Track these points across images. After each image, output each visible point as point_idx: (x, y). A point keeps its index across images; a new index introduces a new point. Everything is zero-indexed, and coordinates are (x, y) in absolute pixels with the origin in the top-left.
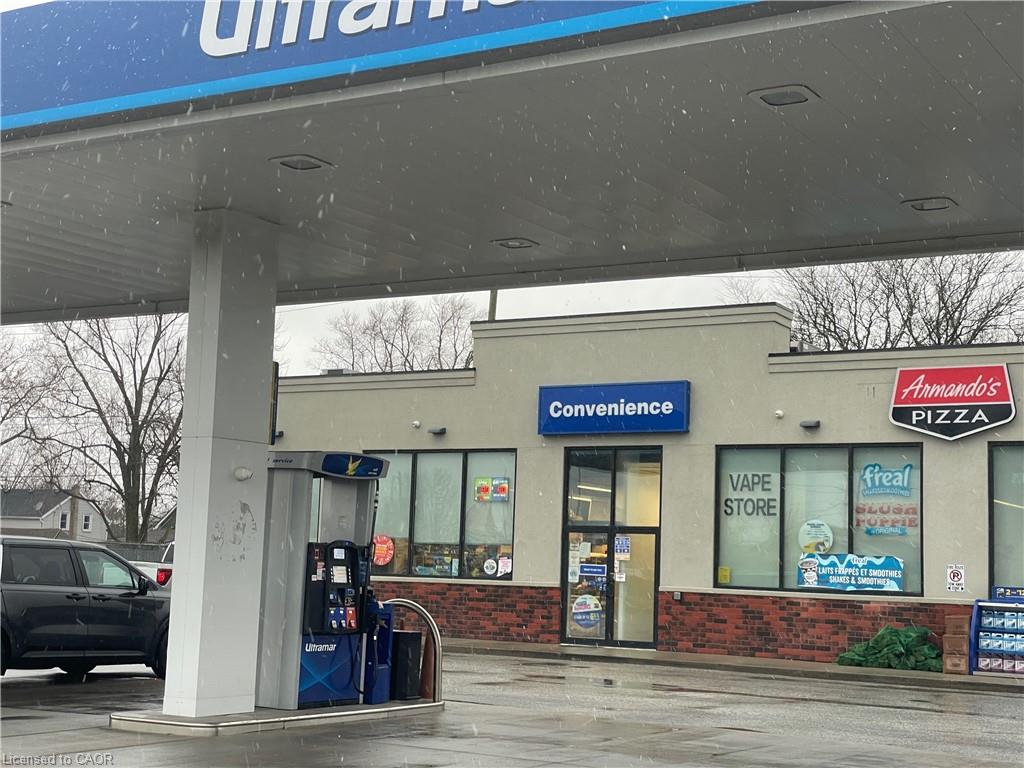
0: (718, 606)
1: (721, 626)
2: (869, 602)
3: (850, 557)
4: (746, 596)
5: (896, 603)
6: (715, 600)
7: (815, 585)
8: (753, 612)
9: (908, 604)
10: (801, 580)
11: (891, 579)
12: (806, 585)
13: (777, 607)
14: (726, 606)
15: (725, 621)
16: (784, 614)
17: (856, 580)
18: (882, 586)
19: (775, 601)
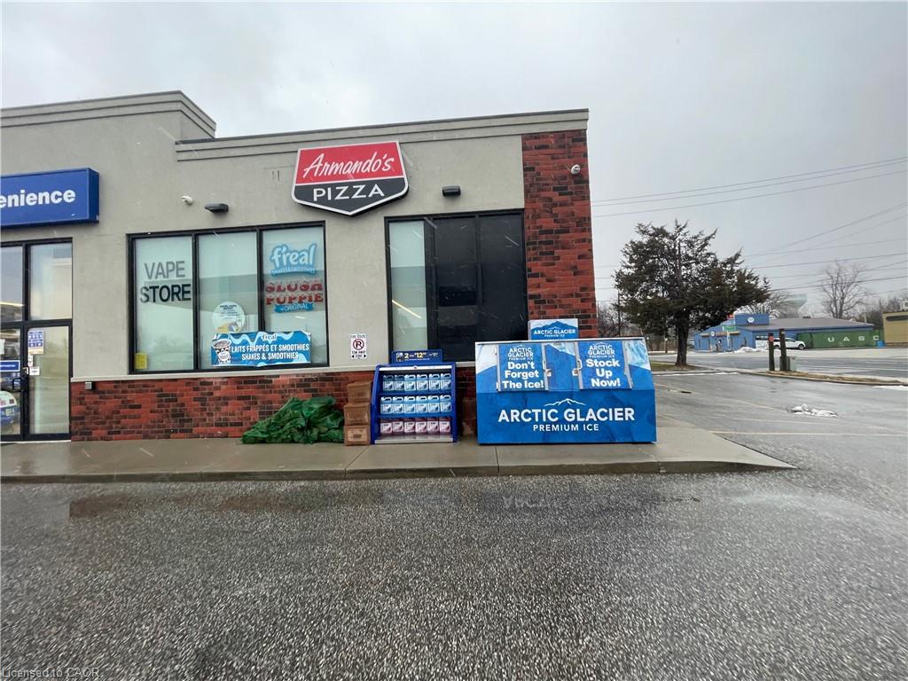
0: (132, 392)
1: (136, 411)
2: (278, 376)
3: (261, 334)
4: (161, 380)
5: (303, 375)
6: (129, 387)
7: (228, 364)
8: (167, 395)
9: (315, 374)
10: (215, 359)
11: (300, 352)
12: (221, 365)
13: (191, 388)
14: (140, 392)
15: (139, 407)
16: (198, 394)
17: (267, 356)
18: (292, 360)
19: (189, 382)
